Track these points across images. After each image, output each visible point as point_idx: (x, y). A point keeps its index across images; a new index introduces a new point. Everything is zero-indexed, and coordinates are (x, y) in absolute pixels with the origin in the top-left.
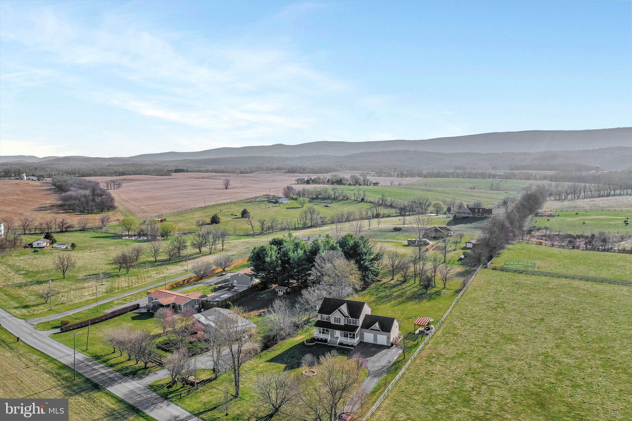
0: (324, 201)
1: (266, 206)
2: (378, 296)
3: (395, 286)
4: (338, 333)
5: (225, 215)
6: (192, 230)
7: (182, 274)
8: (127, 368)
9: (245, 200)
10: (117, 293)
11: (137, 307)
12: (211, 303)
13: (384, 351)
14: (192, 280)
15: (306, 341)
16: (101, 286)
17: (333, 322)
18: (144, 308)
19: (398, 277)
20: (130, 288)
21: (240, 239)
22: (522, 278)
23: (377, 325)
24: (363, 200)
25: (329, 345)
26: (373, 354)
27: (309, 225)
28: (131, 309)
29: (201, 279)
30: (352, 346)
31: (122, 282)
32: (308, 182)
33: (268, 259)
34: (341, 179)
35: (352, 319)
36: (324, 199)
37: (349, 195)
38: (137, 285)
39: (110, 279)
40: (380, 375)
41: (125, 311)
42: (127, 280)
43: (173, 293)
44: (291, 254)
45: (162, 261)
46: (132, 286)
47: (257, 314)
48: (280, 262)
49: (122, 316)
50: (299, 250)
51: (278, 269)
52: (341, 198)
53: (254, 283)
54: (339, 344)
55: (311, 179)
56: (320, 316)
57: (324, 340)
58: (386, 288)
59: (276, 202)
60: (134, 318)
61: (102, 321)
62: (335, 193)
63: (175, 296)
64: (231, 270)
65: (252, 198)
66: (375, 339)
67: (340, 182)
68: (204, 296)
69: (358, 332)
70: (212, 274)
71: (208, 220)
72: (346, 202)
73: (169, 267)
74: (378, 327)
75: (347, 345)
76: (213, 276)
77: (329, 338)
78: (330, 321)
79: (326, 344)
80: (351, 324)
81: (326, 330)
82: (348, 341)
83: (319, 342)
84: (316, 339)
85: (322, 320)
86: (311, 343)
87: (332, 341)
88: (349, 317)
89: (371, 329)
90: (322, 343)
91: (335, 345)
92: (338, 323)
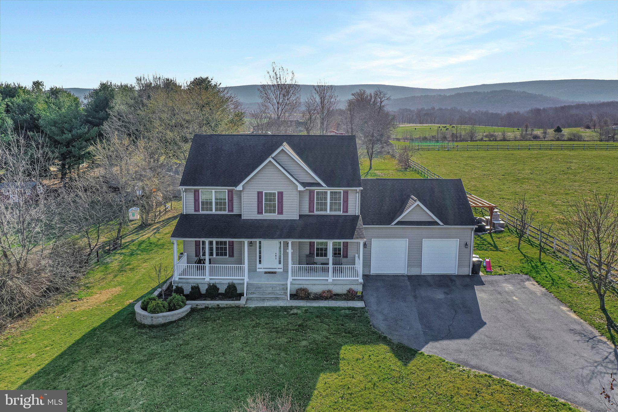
15: (144, 308)
17: (249, 212)
25: (252, 305)
26: (469, 315)
30: (351, 295)
35: (329, 191)
54: (294, 296)
56: (191, 197)
74: (427, 210)
77: (246, 280)
78: (236, 212)
79: (242, 302)
80: (326, 210)
81: (221, 252)
82: (327, 278)
83: (203, 304)
84: (187, 290)
85: (201, 212)
86: (170, 310)
87: (258, 287)
88: (319, 185)
89: (400, 223)
90: (218, 305)
91: (282, 304)
92: (273, 216)
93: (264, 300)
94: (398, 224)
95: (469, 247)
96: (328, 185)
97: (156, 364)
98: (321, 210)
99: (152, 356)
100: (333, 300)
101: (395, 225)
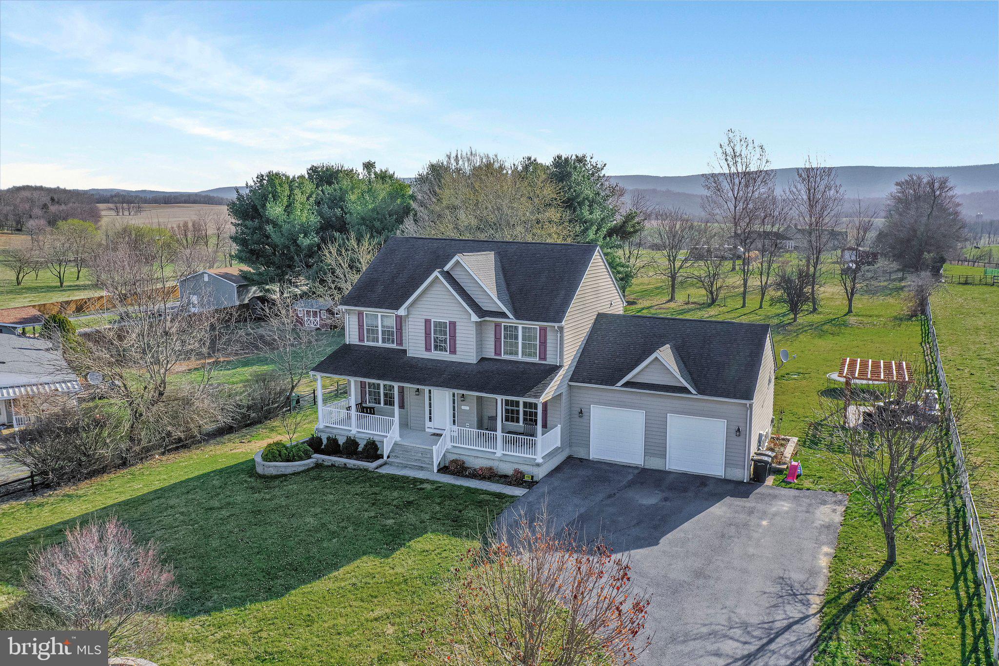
15: (264, 457)
17: (417, 347)
25: (384, 471)
30: (518, 479)
35: (521, 326)
54: (443, 470)
56: (355, 320)
57: (362, 445)
66: (656, 438)
69: (557, 398)
74: (673, 369)
75: (490, 475)
77: (395, 439)
78: (403, 346)
79: (373, 466)
80: (517, 354)
82: (494, 451)
83: (329, 460)
84: (324, 441)
85: (366, 343)
86: (288, 461)
87: (406, 450)
88: (503, 315)
90: (345, 464)
91: (420, 475)
92: (444, 356)
93: (405, 467)
94: (627, 385)
95: (742, 436)
96: (517, 317)
98: (511, 354)
100: (491, 481)
101: (623, 386)
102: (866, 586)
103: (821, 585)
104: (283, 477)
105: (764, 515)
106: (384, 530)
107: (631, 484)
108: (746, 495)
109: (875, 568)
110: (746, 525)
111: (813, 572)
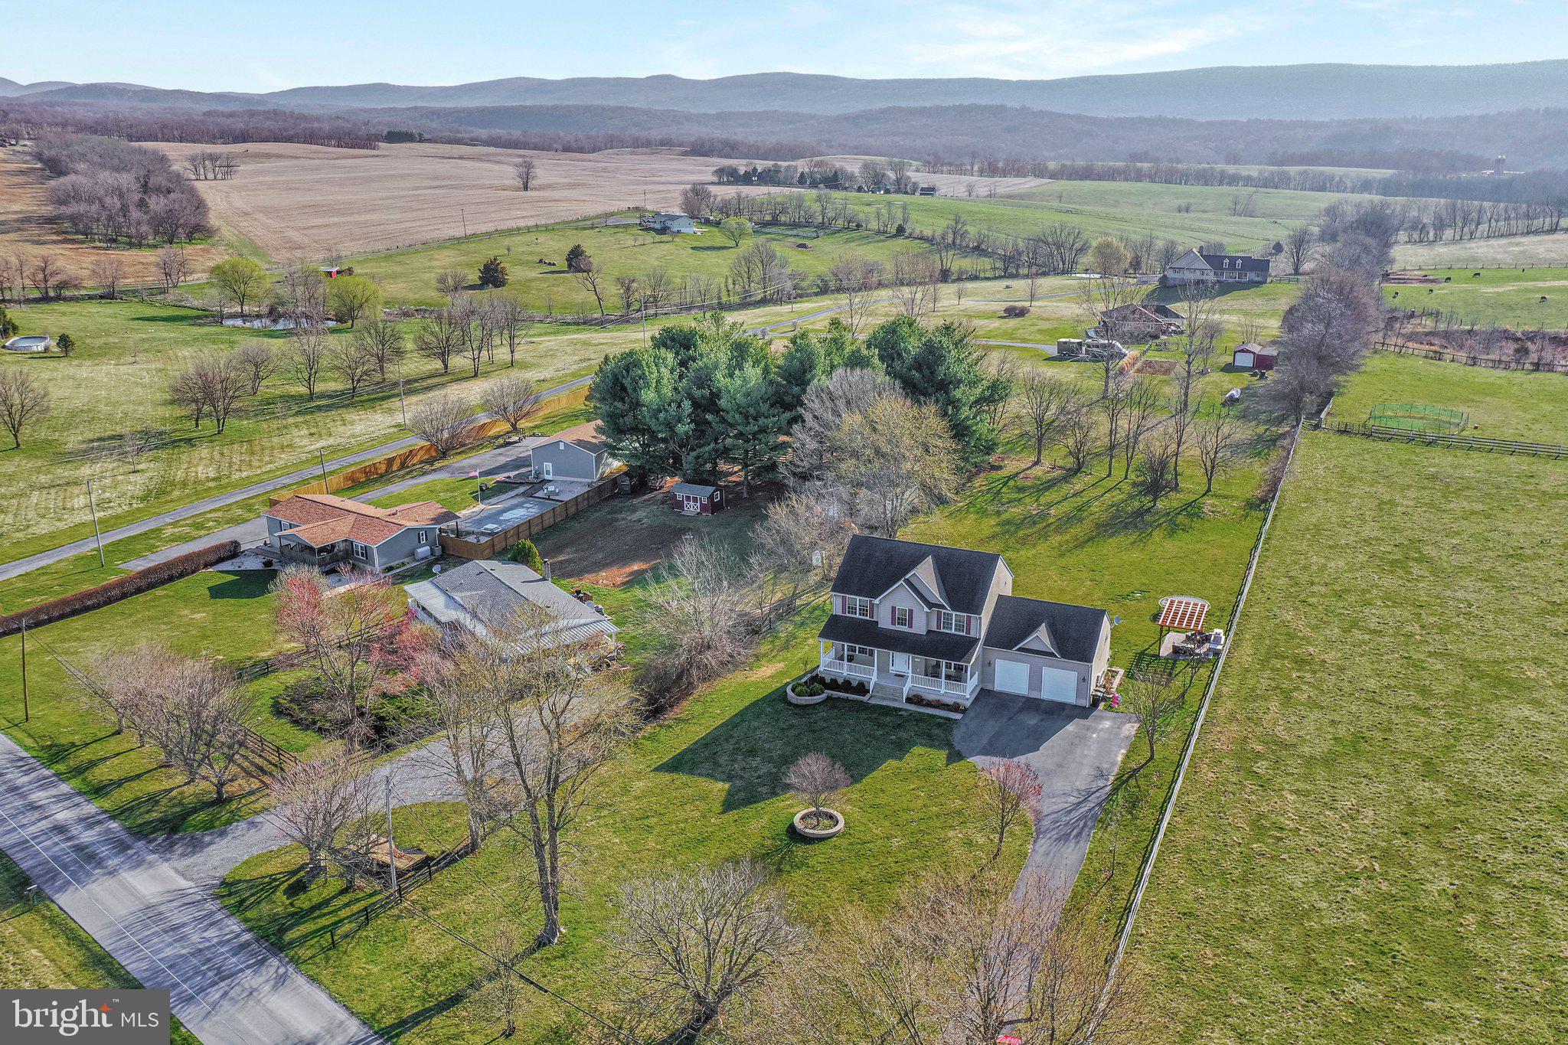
0: (795, 232)
1: (635, 240)
2: (1004, 516)
3: (1050, 485)
4: (901, 662)
5: (522, 263)
6: (427, 304)
7: (387, 439)
8: (153, 800)
9: (578, 220)
10: (180, 499)
11: (233, 551)
12: (472, 539)
13: (1071, 727)
14: (416, 460)
15: (793, 690)
16: (132, 477)
17: (885, 621)
18: (256, 553)
19: (1056, 456)
20: (221, 484)
21: (565, 333)
22: (1440, 460)
23: (1042, 637)
24: (900, 230)
25: (873, 702)
26: (1035, 740)
27: (759, 297)
28: (213, 557)
29: (443, 455)
30: (956, 708)
31: (201, 465)
32: (747, 179)
33: (648, 396)
34: (836, 172)
35: (954, 614)
36: (795, 225)
37: (861, 216)
38: (244, 474)
39: (163, 454)
40: (1079, 834)
41: (189, 566)
42: (217, 456)
43: (349, 504)
44: (721, 379)
45: (330, 397)
46: (229, 477)
47: (619, 580)
48: (687, 405)
49: (180, 584)
50: (748, 366)
51: (682, 429)
52: (840, 223)
53: (608, 471)
54: (909, 700)
55: (755, 169)
56: (840, 601)
57: (854, 684)
58: (1021, 490)
59: (663, 230)
60: (217, 592)
61: (109, 601)
62: (824, 209)
63: (352, 518)
64: (536, 427)
65: (598, 217)
66: (1035, 680)
67: (834, 181)
68: (448, 516)
69: (977, 659)
70: (480, 439)
71: (474, 277)
72: (855, 234)
73: (351, 415)
74: (1047, 642)
75: (939, 705)
76: (481, 446)
77: (874, 679)
78: (875, 619)
79: (865, 699)
80: (951, 629)
81: (862, 651)
82: (941, 690)
83: (838, 694)
84: (828, 680)
85: (848, 615)
86: (811, 695)
87: (883, 687)
88: (943, 607)
89: (1020, 649)
90: (847, 697)
91: (896, 705)
92: (905, 629)
93: (885, 699)
95: (1086, 681)
96: (953, 609)
97: (793, 732)
98: (948, 629)
99: (792, 726)
100: (940, 709)
101: (1018, 650)
102: (1135, 771)
103: (1116, 770)
104: (813, 706)
105: (1095, 730)
106: (892, 742)
107: (1020, 711)
108: (1086, 717)
109: (1143, 762)
110: (1085, 737)
111: (1113, 764)
